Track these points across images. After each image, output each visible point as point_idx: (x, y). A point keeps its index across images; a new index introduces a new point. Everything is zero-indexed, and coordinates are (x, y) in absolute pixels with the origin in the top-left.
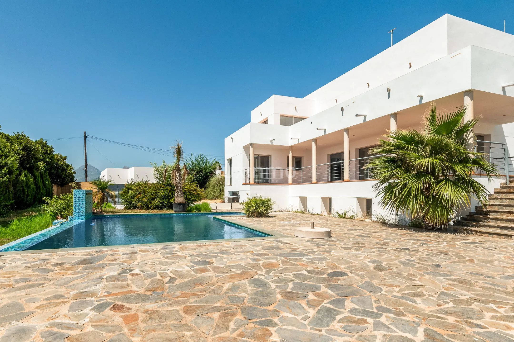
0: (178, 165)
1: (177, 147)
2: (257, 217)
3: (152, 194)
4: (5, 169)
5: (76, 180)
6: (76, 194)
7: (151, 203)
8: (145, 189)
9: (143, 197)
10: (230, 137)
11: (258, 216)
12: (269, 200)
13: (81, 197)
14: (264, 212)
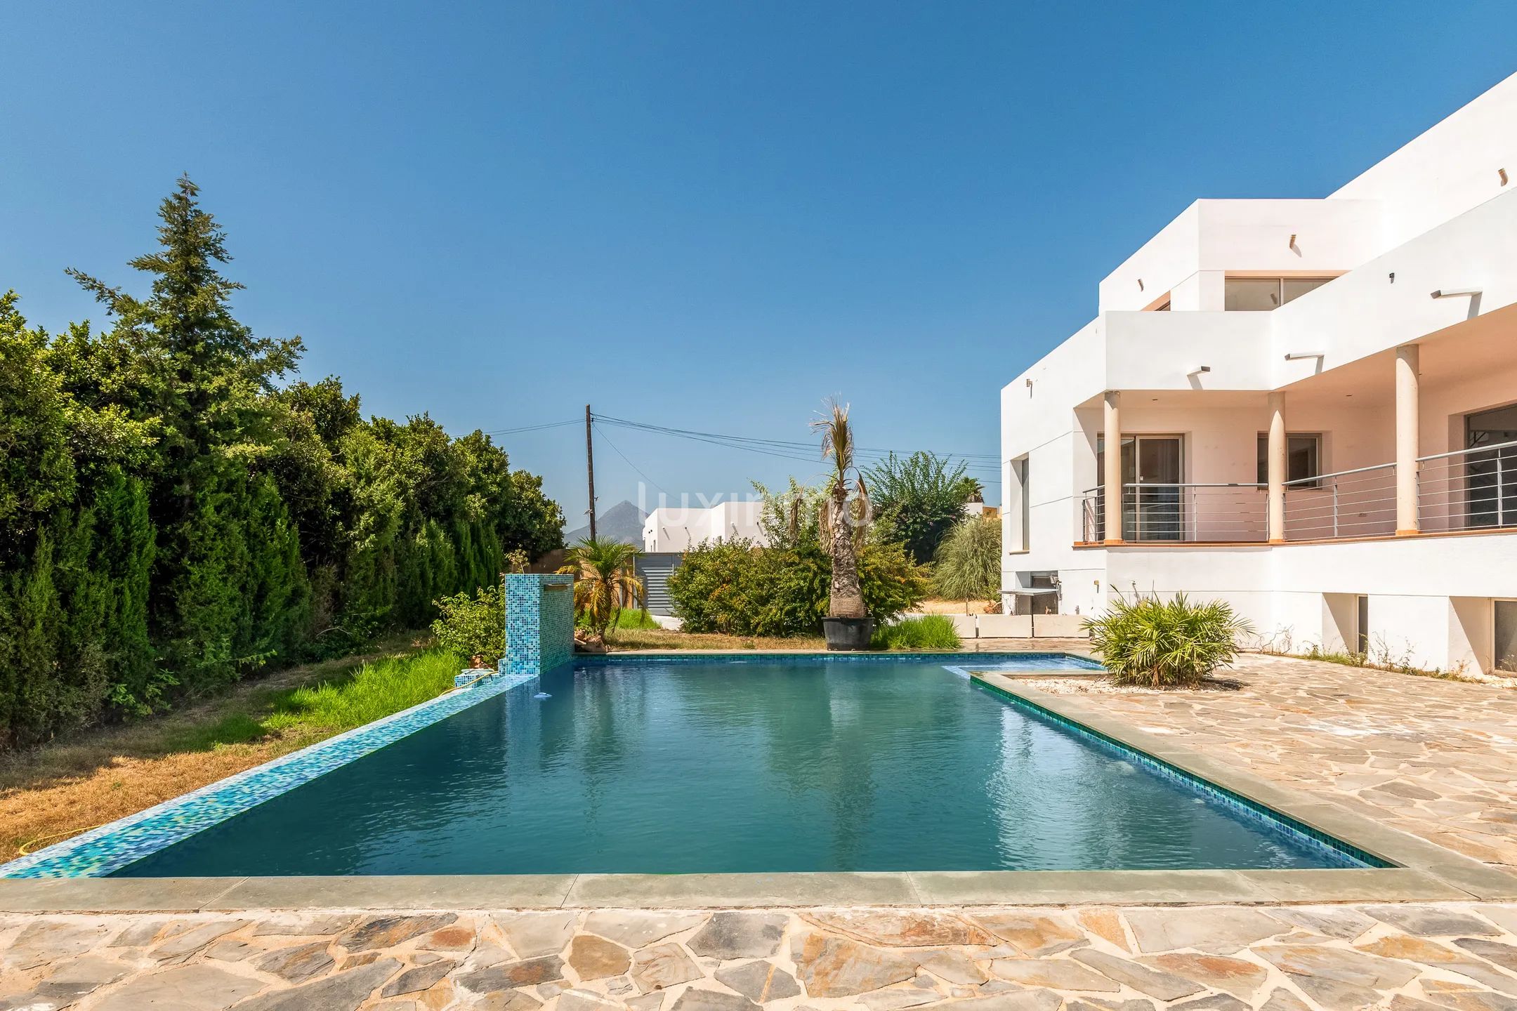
0: (841, 482)
1: (834, 421)
2: (1162, 683)
3: (760, 585)
4: (367, 514)
5: (567, 545)
6: (512, 588)
7: (757, 613)
8: (741, 568)
9: (734, 594)
10: (1021, 380)
11: (1166, 683)
12: (1217, 615)
13: (526, 597)
14: (1198, 665)
